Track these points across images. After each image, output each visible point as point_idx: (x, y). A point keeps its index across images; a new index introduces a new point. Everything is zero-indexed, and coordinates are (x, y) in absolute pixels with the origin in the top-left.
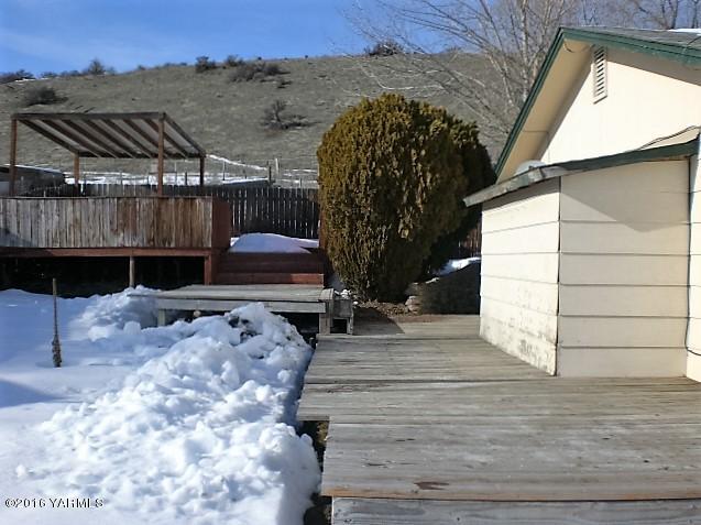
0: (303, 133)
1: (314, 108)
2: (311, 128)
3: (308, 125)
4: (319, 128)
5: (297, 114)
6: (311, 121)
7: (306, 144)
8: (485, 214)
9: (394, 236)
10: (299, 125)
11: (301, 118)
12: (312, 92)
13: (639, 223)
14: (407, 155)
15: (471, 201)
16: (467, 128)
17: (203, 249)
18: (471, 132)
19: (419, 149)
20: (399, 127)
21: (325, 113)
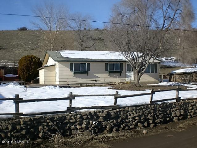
0: (3, 51)
1: (5, 44)
2: (5, 50)
3: (5, 49)
4: (7, 50)
5: (1, 46)
6: (5, 48)
7: (4, 54)
8: (40, 71)
9: (29, 74)
10: (2, 49)
11: (2, 47)
12: (5, 40)
13: (51, 71)
14: (31, 63)
15: (38, 69)
16: (38, 59)
17: (2, 76)
18: (39, 59)
19: (32, 62)
20: (29, 60)
21: (8, 46)
